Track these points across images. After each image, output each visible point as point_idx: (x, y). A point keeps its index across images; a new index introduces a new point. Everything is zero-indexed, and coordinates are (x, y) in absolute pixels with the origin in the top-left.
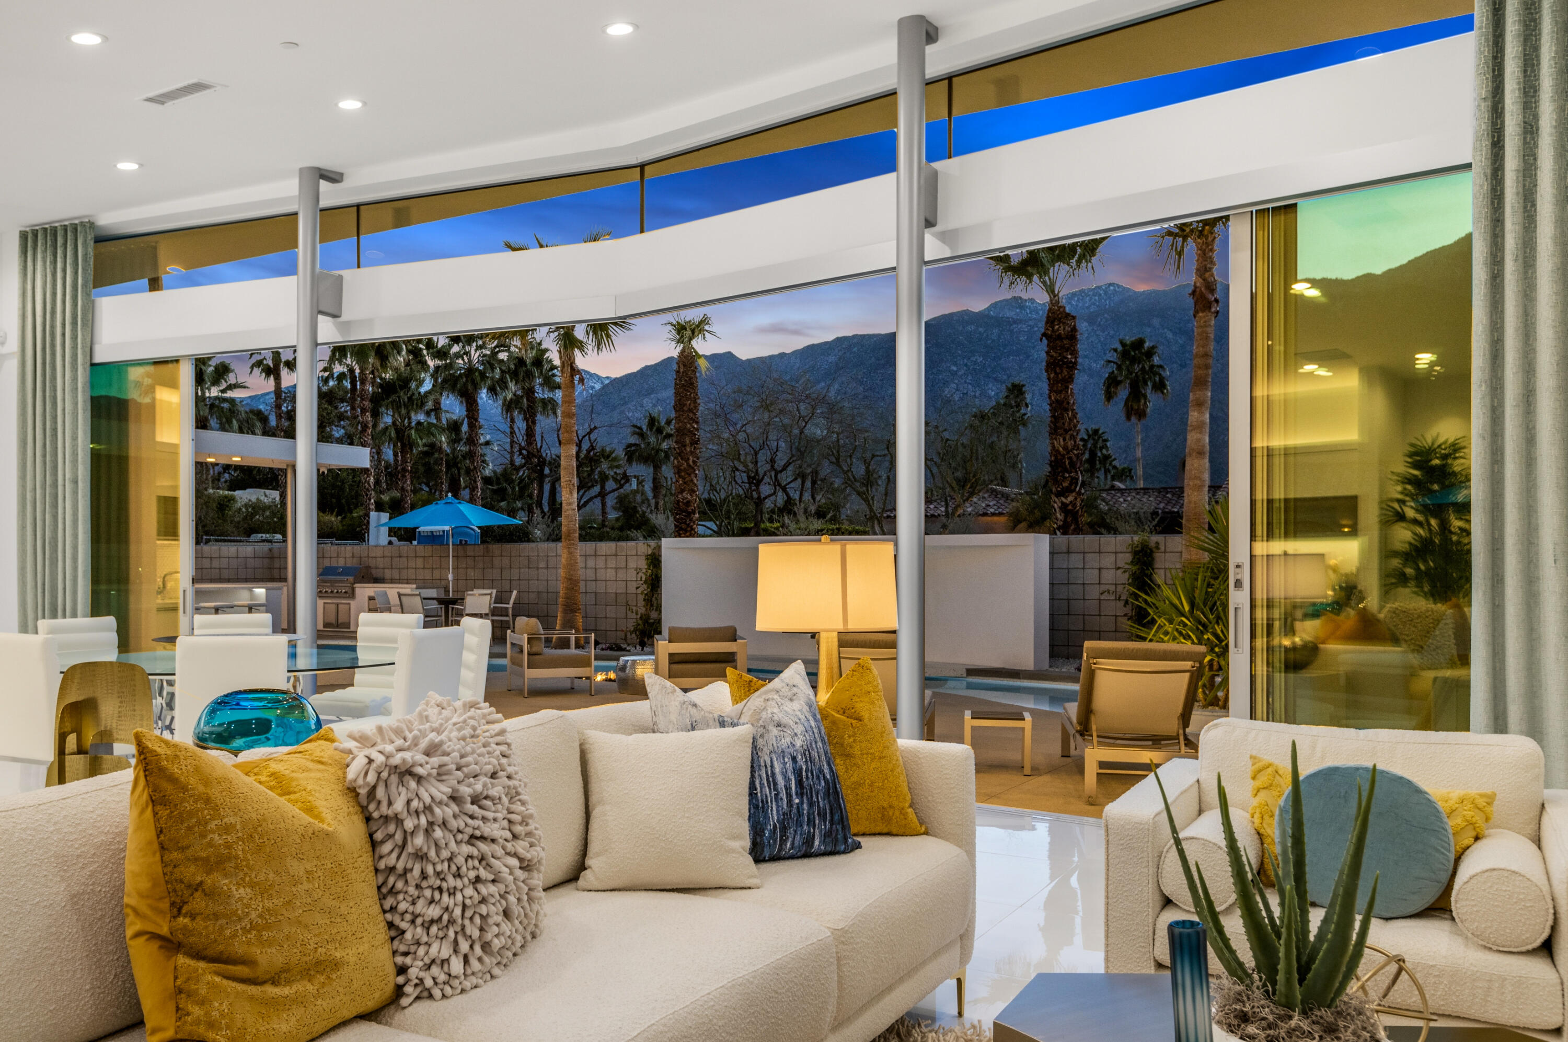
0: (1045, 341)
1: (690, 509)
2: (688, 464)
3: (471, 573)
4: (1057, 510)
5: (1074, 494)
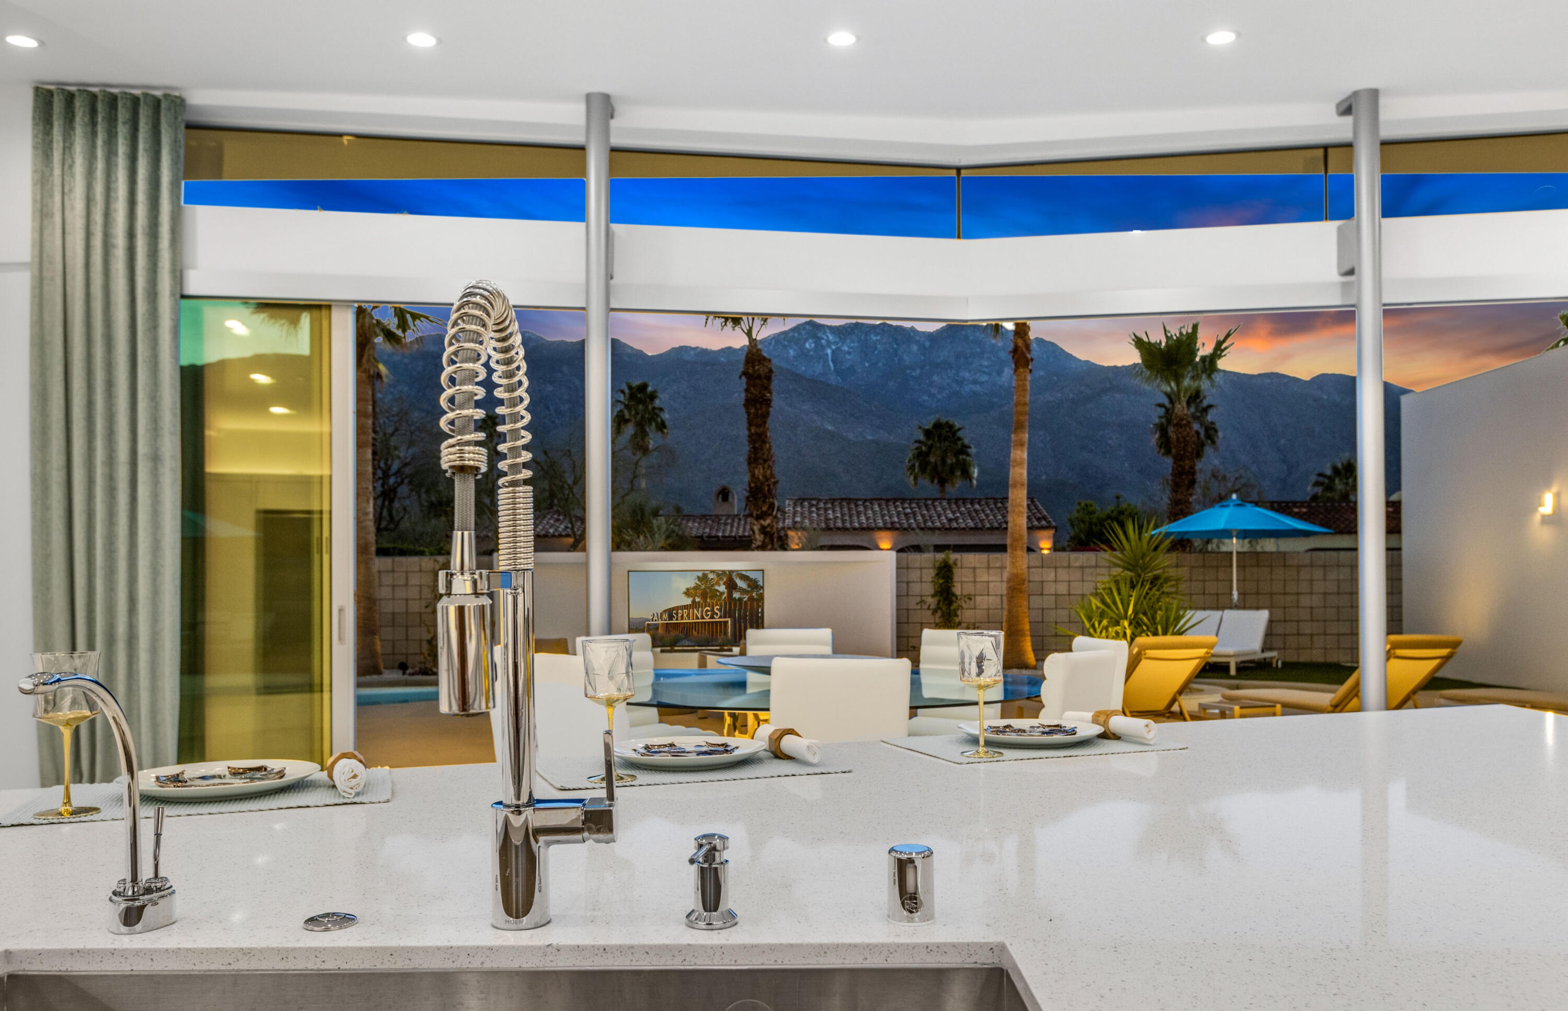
0: (744, 379)
5: (771, 517)
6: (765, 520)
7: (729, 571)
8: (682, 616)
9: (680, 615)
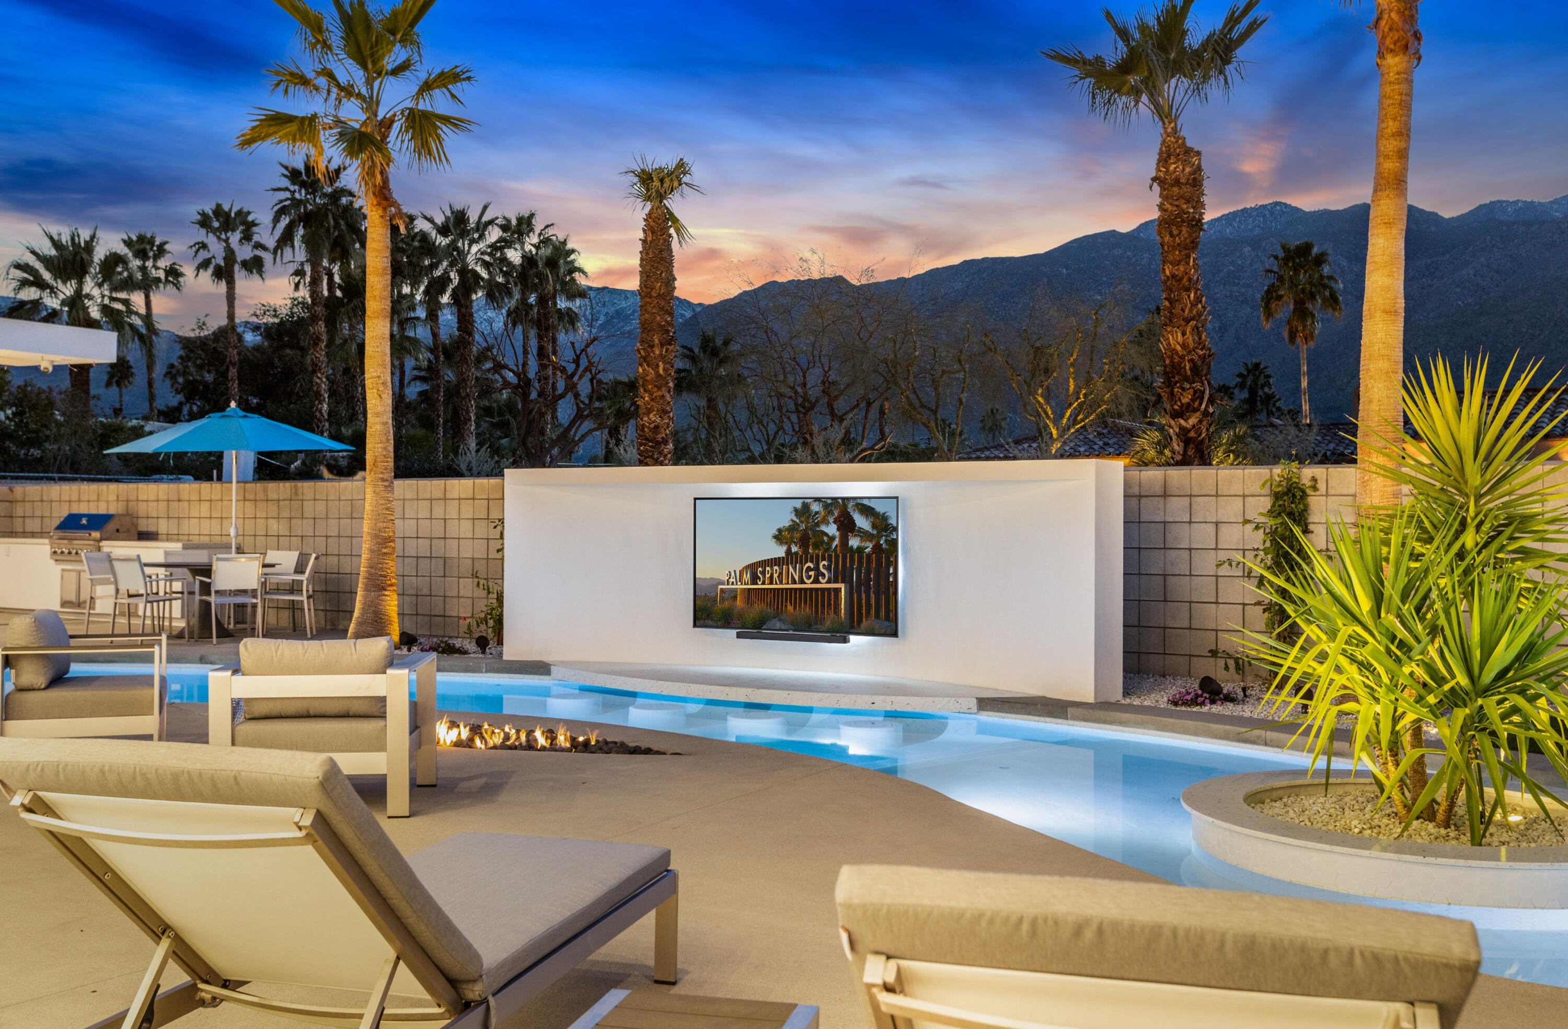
0: (1156, 187)
1: (659, 437)
2: (657, 373)
3: (274, 526)
4: (1174, 438)
5: (1198, 414)
6: (1186, 420)
7: (843, 499)
8: (771, 577)
9: (767, 576)
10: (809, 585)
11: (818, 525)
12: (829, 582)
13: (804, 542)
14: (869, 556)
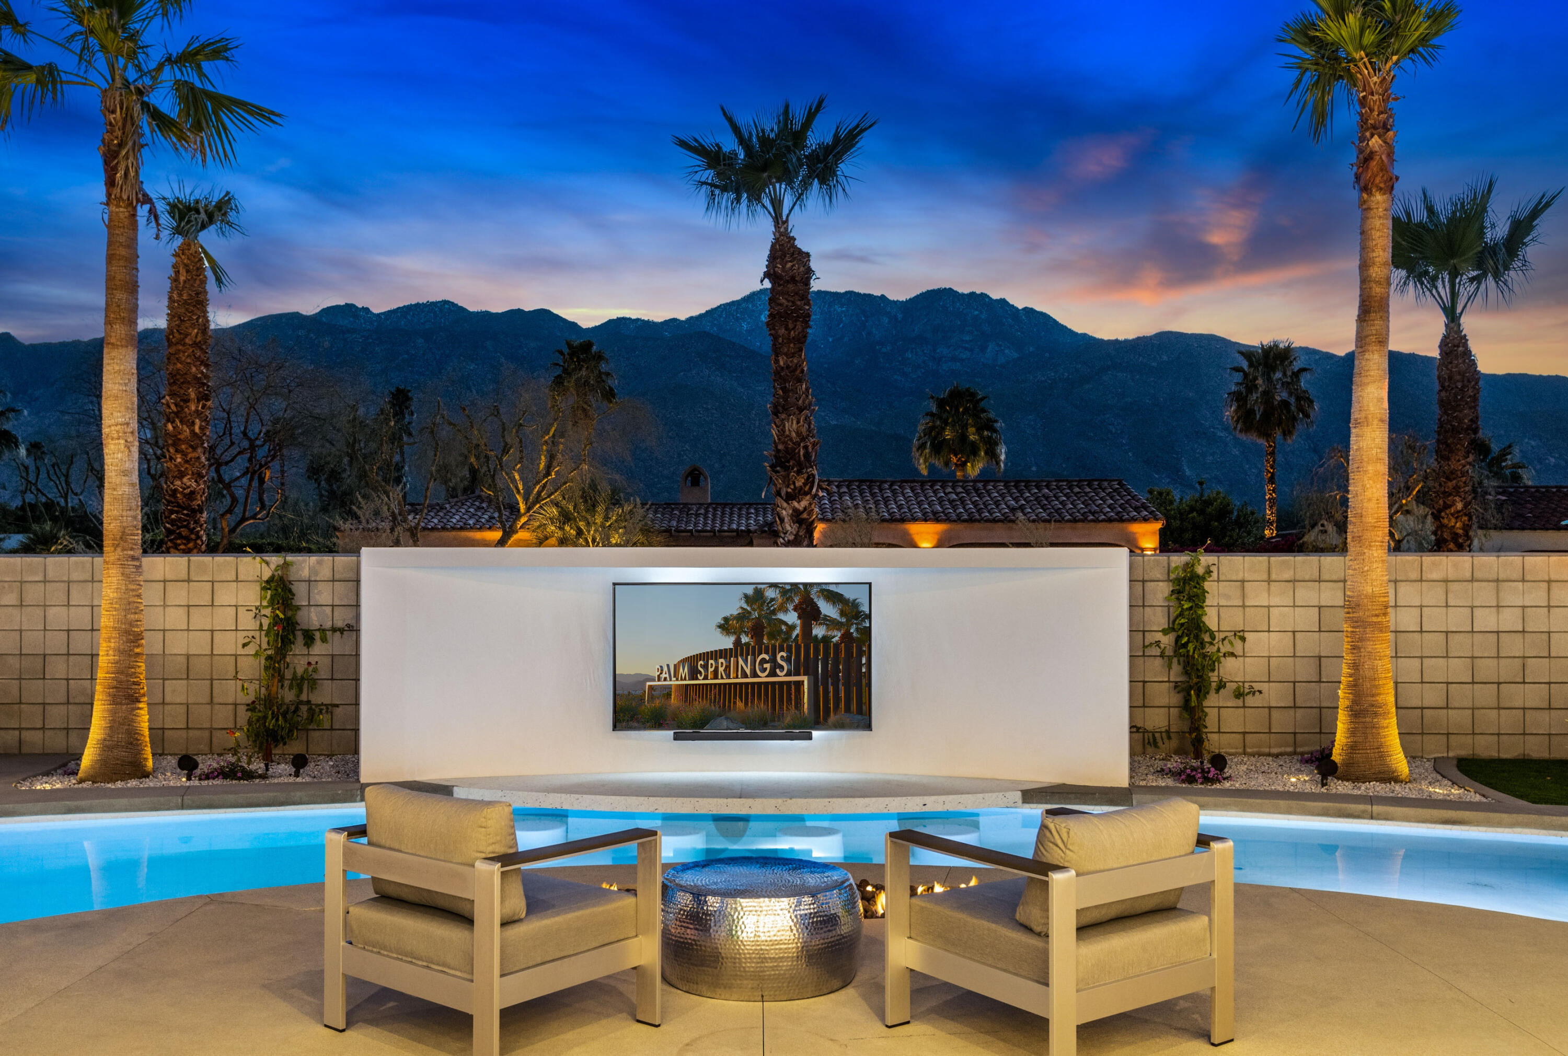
2: (193, 432)
4: (786, 520)
5: (808, 497)
6: (799, 502)
7: (805, 585)
8: (716, 672)
9: (711, 670)
10: (763, 678)
11: (774, 612)
12: (789, 674)
13: (757, 631)
14: (837, 645)
